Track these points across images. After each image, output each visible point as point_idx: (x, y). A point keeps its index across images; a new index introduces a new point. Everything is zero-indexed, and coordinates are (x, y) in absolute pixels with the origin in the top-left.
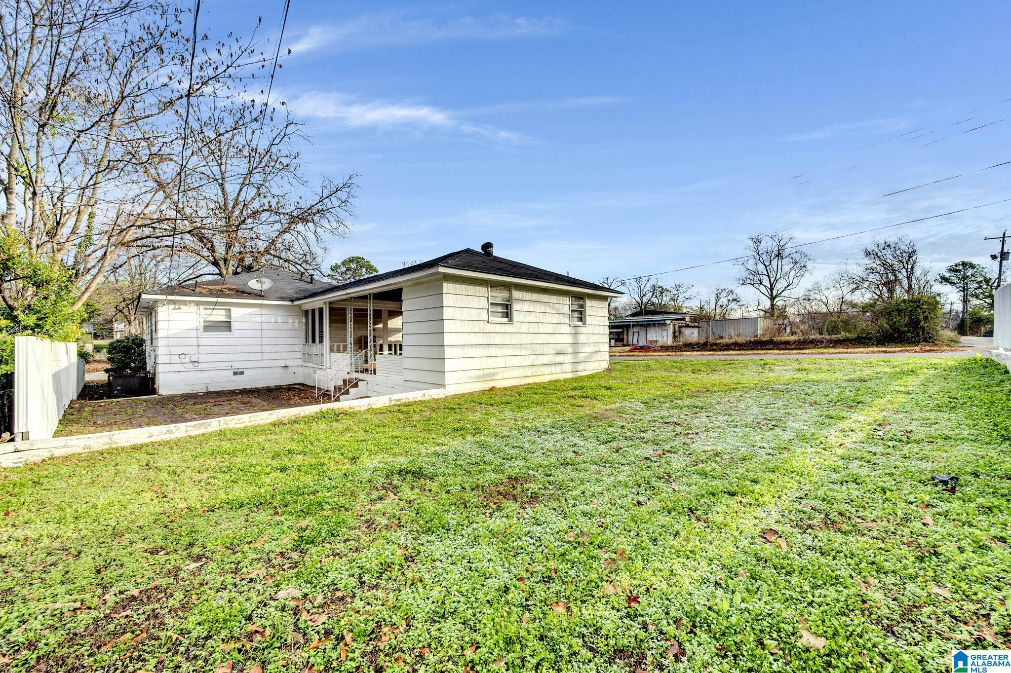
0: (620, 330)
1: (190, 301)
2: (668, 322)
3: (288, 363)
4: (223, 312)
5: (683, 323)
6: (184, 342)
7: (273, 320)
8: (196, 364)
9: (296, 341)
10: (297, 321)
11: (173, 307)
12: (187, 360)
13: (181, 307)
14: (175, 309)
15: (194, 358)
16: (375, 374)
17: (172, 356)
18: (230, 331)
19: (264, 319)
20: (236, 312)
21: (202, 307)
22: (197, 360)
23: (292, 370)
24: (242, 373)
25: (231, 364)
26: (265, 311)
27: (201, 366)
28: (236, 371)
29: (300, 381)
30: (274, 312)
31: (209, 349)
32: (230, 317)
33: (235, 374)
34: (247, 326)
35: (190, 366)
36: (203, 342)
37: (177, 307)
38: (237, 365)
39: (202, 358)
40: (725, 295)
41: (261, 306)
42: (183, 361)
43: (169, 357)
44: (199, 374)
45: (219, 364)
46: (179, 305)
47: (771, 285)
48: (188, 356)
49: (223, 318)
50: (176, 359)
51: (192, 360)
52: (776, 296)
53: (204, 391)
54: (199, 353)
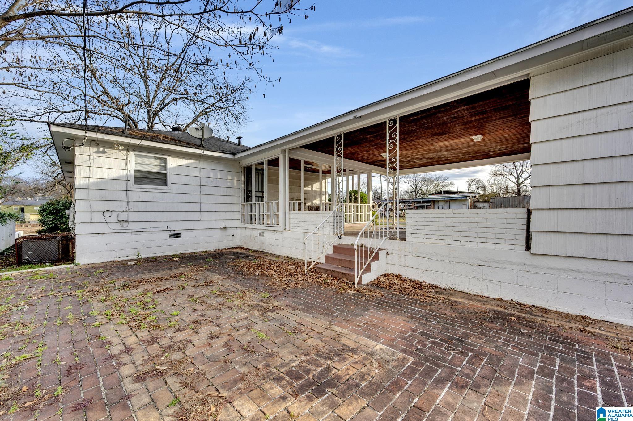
0: (429, 204)
1: (119, 144)
2: (468, 198)
3: (228, 224)
4: (158, 162)
5: (475, 199)
6: (110, 195)
7: (212, 175)
8: (125, 224)
9: (235, 200)
10: (236, 179)
11: (95, 149)
12: (114, 218)
13: (106, 150)
14: (98, 152)
15: (123, 217)
16: (403, 239)
17: (94, 213)
18: (166, 184)
19: (203, 173)
20: (173, 162)
21: (133, 154)
22: (126, 219)
23: (230, 232)
24: (179, 235)
25: (166, 224)
26: (204, 164)
27: (132, 226)
28: (172, 232)
29: (238, 244)
30: (213, 166)
31: (141, 206)
32: (165, 167)
33: (171, 236)
34: (184, 180)
35: (117, 226)
36: (133, 196)
37: (101, 149)
38: (173, 226)
39: (132, 217)
40: (475, 183)
41: (200, 157)
42: (108, 220)
43: (89, 214)
44: (128, 237)
45: (152, 225)
46: (104, 147)
47: (518, 176)
48: (115, 214)
49: (157, 169)
50: (98, 217)
51: (120, 219)
52: (521, 183)
53: (135, 257)
54: (128, 211)
